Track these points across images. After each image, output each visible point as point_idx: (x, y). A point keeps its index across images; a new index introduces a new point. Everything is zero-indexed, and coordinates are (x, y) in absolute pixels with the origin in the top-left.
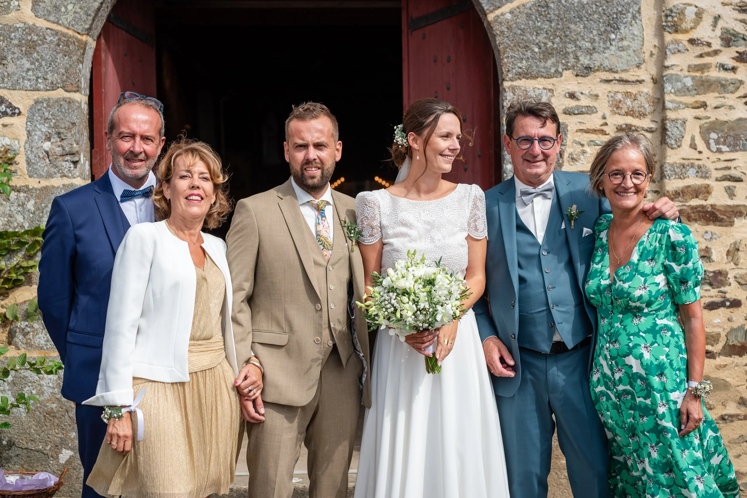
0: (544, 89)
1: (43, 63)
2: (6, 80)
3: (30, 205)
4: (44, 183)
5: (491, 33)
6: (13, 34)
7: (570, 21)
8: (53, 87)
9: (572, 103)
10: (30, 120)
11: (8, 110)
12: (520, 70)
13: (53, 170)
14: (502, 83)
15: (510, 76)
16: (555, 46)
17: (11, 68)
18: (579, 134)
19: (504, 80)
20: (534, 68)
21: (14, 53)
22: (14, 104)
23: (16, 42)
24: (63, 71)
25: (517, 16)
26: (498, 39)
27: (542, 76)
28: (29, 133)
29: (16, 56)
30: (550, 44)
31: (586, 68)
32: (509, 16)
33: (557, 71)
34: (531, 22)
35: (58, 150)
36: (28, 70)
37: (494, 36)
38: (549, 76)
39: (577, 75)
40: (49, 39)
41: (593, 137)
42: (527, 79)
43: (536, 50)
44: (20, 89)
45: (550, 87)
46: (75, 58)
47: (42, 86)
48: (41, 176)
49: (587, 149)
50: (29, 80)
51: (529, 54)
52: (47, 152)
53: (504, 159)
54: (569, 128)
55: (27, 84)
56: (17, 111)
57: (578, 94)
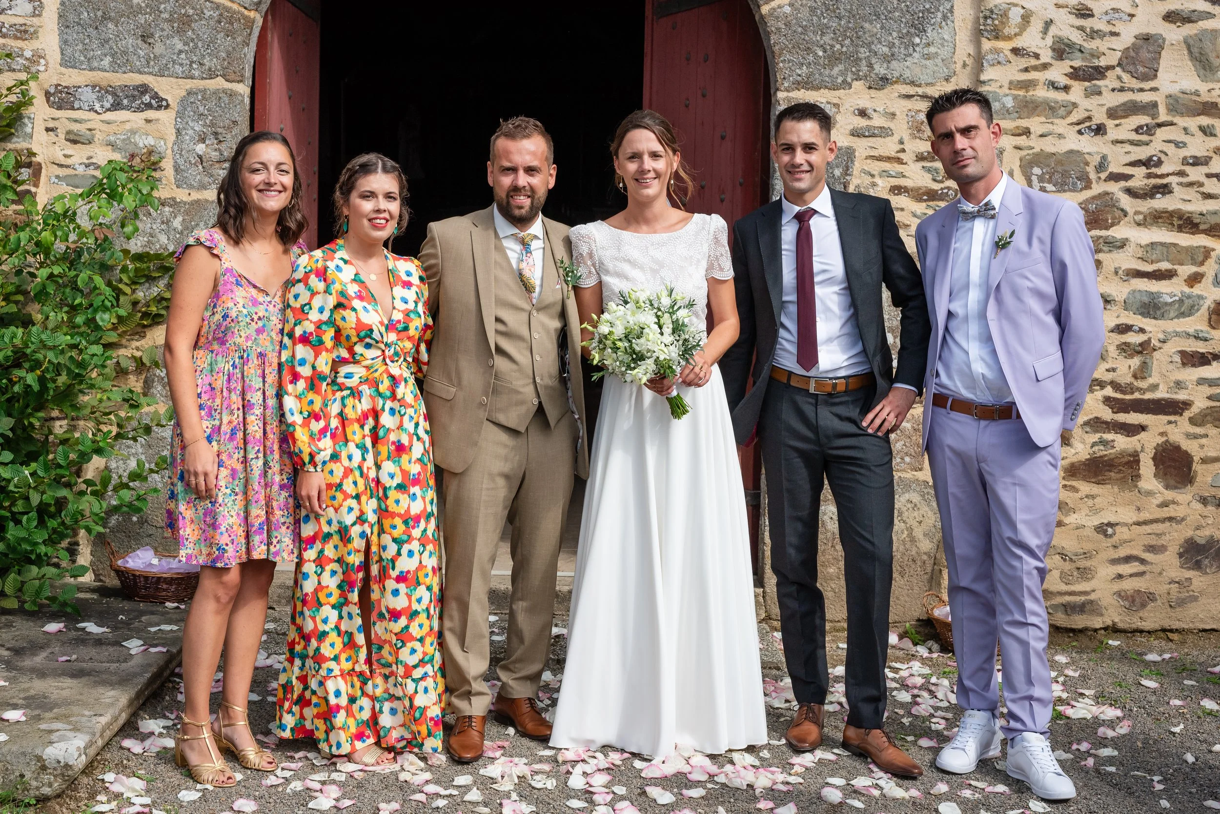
0: (828, 103)
1: (200, 44)
2: (152, 63)
3: (177, 223)
4: (196, 196)
5: (765, 30)
6: (163, 6)
7: (864, 19)
8: (211, 75)
9: (862, 122)
10: (180, 115)
11: (153, 102)
12: (799, 78)
13: (207, 179)
14: (775, 93)
15: (786, 85)
16: (844, 49)
17: (159, 49)
18: (869, 161)
19: (777, 89)
20: (817, 76)
21: (163, 30)
22: (162, 95)
23: (166, 15)
24: (224, 55)
25: (798, 10)
26: (773, 38)
27: (826, 87)
28: (178, 132)
29: (165, 33)
30: (838, 46)
31: (882, 79)
32: (787, 9)
33: (844, 81)
34: (815, 18)
35: (215, 155)
36: (180, 52)
37: (768, 34)
38: (835, 88)
39: (870, 88)
40: (208, 14)
41: (886, 166)
42: (807, 89)
43: (821, 53)
44: (169, 76)
45: (835, 101)
46: (239, 39)
47: (196, 73)
48: (191, 187)
49: (878, 181)
50: (181, 65)
51: (811, 58)
52: (200, 157)
53: (773, 190)
54: (857, 154)
55: (179, 69)
56: (164, 103)
57: (870, 112)
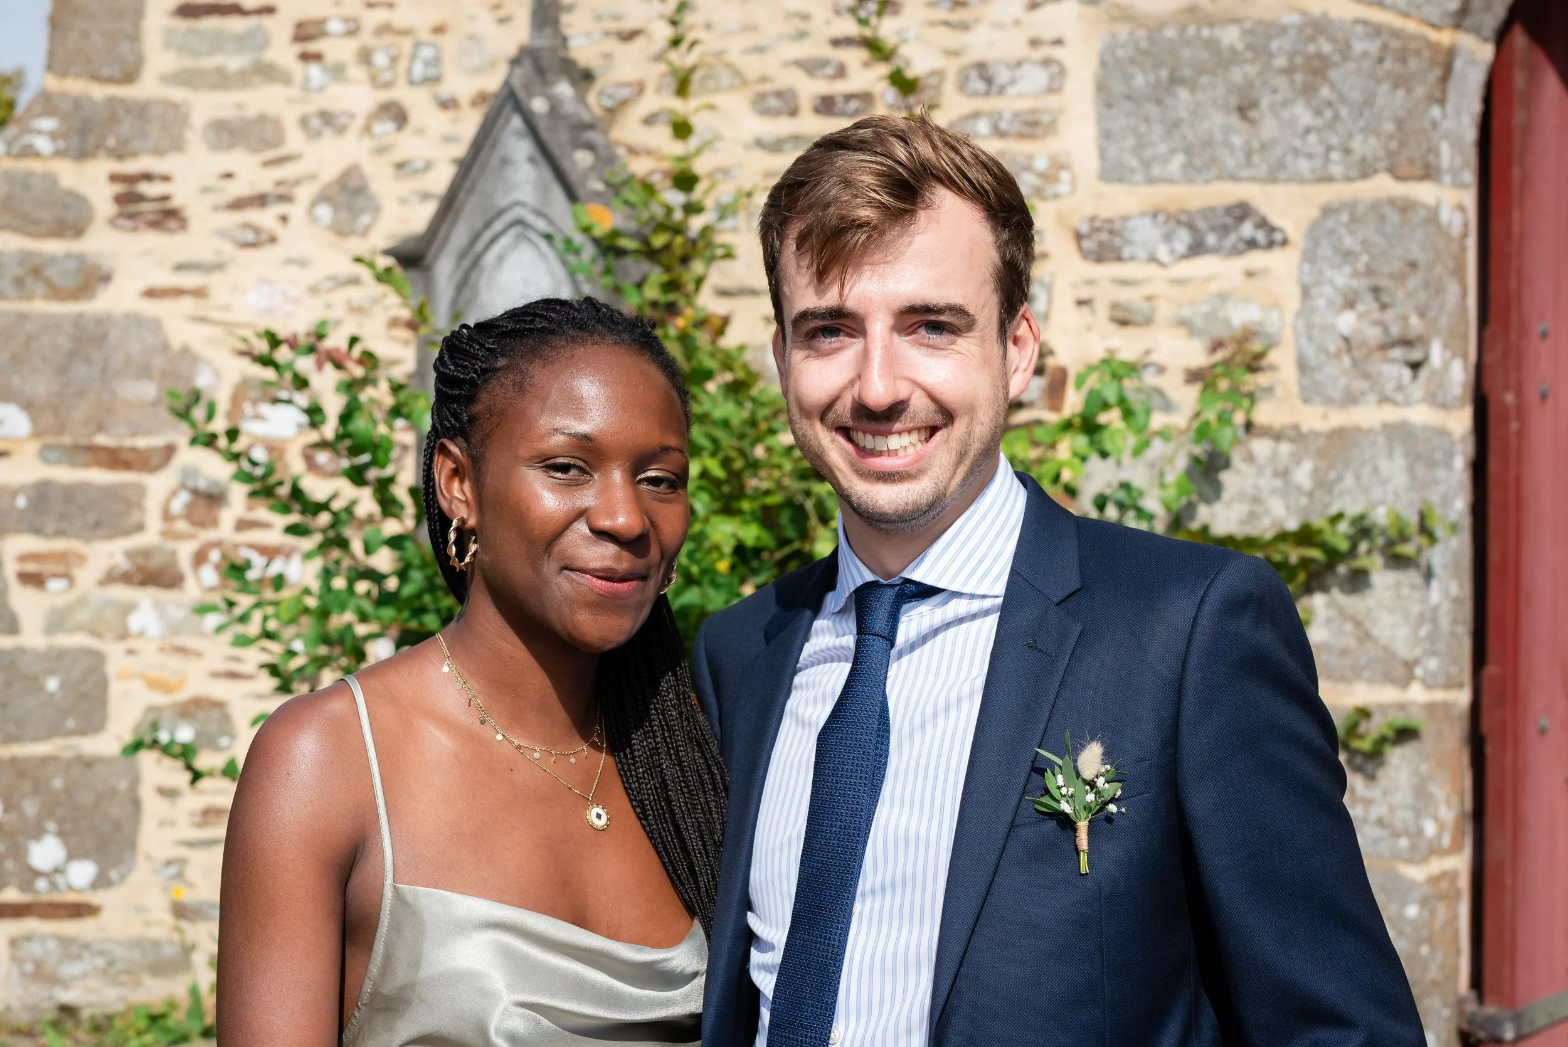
1: (1344, 111)
2: (1256, 159)
3: (1303, 475)
4: (1338, 418)
6: (1273, 43)
8: (1366, 170)
10: (1309, 257)
11: (1259, 235)
13: (1360, 385)
17: (1269, 128)
21: (1275, 91)
22: (1275, 220)
23: (1280, 62)
24: (1390, 127)
28: (1306, 292)
29: (1280, 97)
35: (1373, 334)
36: (1308, 131)
40: (1359, 46)
44: (1287, 180)
46: (1420, 92)
47: (1336, 170)
48: (1329, 401)
50: (1309, 156)
52: (1346, 339)
55: (1304, 166)
56: (1278, 237)
